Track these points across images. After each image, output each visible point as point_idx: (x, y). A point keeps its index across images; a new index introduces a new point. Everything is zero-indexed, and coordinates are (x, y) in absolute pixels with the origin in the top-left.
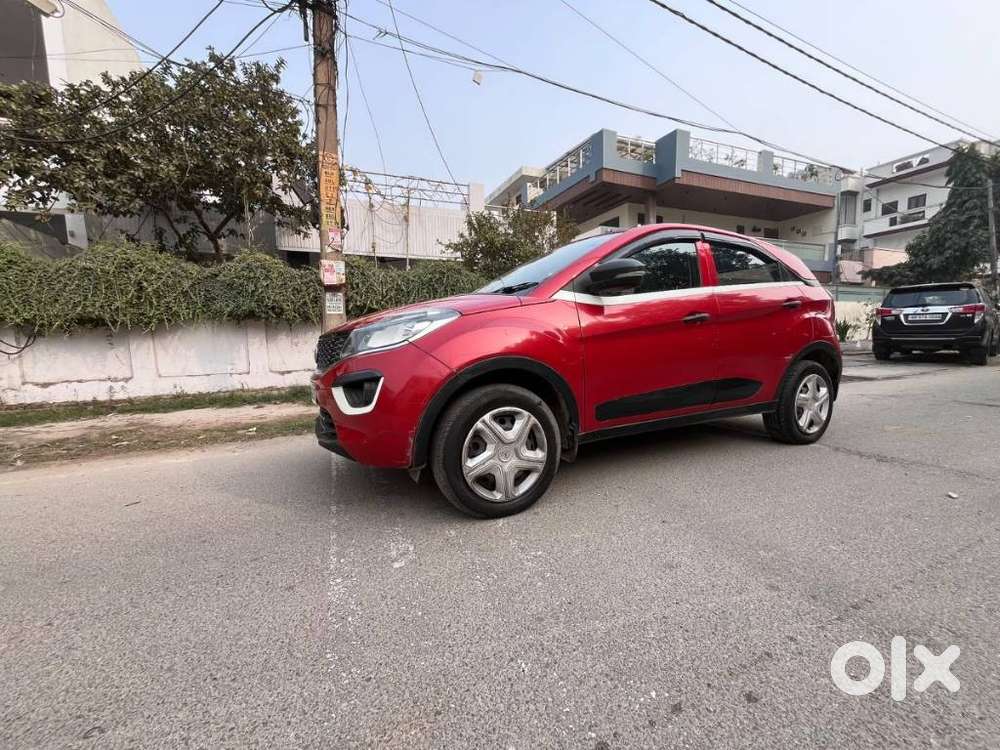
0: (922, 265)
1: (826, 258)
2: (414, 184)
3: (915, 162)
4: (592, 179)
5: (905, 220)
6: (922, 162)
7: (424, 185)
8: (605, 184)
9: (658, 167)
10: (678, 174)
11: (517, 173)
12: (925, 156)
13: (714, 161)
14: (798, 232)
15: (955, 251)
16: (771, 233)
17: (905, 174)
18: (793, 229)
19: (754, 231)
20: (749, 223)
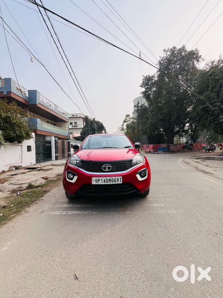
1: (68, 133)
4: (5, 93)
5: (74, 127)
6: (76, 116)
9: (29, 98)
10: (37, 103)
13: (45, 102)
14: (61, 126)
16: (54, 125)
17: (74, 117)
18: (59, 125)
19: (51, 123)
20: (50, 121)
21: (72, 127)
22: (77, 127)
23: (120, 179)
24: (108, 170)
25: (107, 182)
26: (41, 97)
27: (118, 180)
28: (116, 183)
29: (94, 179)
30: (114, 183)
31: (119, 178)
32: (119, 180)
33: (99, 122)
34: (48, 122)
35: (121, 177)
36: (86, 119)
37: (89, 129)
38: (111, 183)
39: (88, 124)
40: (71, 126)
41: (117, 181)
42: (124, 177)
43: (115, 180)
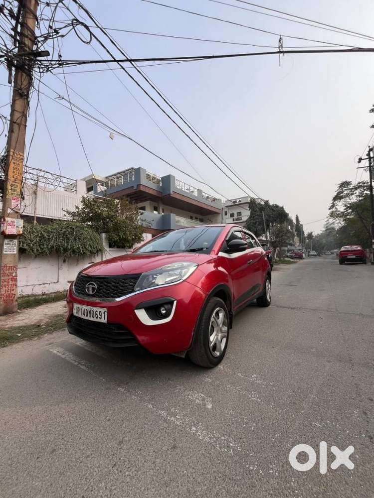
2: (42, 174)
3: (238, 201)
4: (135, 188)
5: (237, 220)
6: (240, 201)
7: (47, 175)
8: (140, 191)
9: (163, 188)
10: (171, 192)
11: (90, 176)
13: (183, 190)
14: (210, 221)
16: (201, 220)
17: (235, 204)
18: (208, 219)
19: (196, 218)
20: (194, 215)
21: (234, 221)
22: (241, 220)
23: (104, 313)
25: (87, 316)
26: (177, 183)
27: (101, 315)
28: (98, 321)
29: (75, 306)
30: (95, 319)
31: (103, 311)
32: (103, 315)
34: (191, 218)
37: (256, 222)
38: (92, 319)
39: (255, 212)
40: (232, 219)
41: (99, 316)
43: (96, 314)
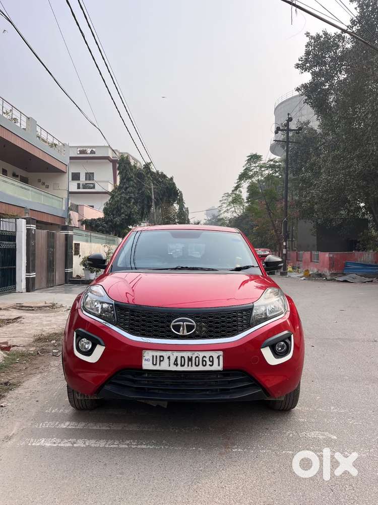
0: (111, 221)
1: (64, 208)
3: (89, 151)
5: (85, 186)
6: (92, 152)
12: (94, 150)
14: (43, 184)
15: (126, 215)
16: (24, 180)
17: (85, 157)
18: (39, 181)
19: (15, 175)
20: (10, 168)
21: (79, 188)
22: (94, 187)
23: (218, 357)
24: (186, 333)
25: (182, 366)
27: (212, 362)
28: (208, 368)
29: (148, 355)
30: (201, 368)
31: (215, 355)
32: (216, 361)
33: (164, 176)
34: (5, 173)
35: (221, 353)
36: (122, 165)
37: (130, 197)
38: (194, 368)
39: (129, 180)
40: (75, 183)
41: (208, 363)
42: (228, 353)
43: (203, 361)
